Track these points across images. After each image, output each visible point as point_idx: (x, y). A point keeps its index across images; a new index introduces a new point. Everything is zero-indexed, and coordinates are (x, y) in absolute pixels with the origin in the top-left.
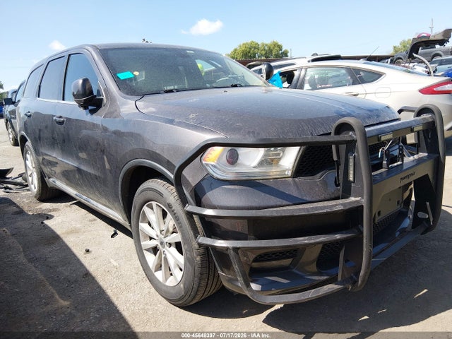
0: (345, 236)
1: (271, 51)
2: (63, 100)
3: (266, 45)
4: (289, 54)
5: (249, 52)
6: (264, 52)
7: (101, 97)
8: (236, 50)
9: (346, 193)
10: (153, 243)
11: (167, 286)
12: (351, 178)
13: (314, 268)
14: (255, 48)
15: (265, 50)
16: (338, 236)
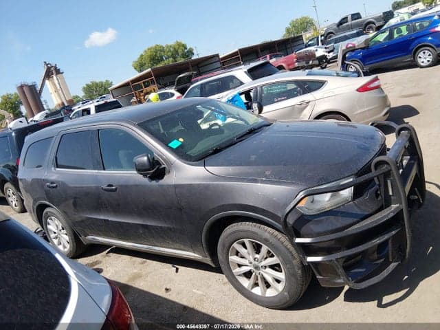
0: (396, 231)
1: (176, 51)
2: (104, 169)
3: (171, 46)
4: (194, 52)
5: (156, 56)
6: (170, 54)
7: (163, 166)
8: (142, 56)
9: (387, 203)
10: (245, 269)
11: (268, 297)
12: (391, 193)
13: (376, 256)
14: (161, 51)
15: (170, 51)
16: (393, 232)
